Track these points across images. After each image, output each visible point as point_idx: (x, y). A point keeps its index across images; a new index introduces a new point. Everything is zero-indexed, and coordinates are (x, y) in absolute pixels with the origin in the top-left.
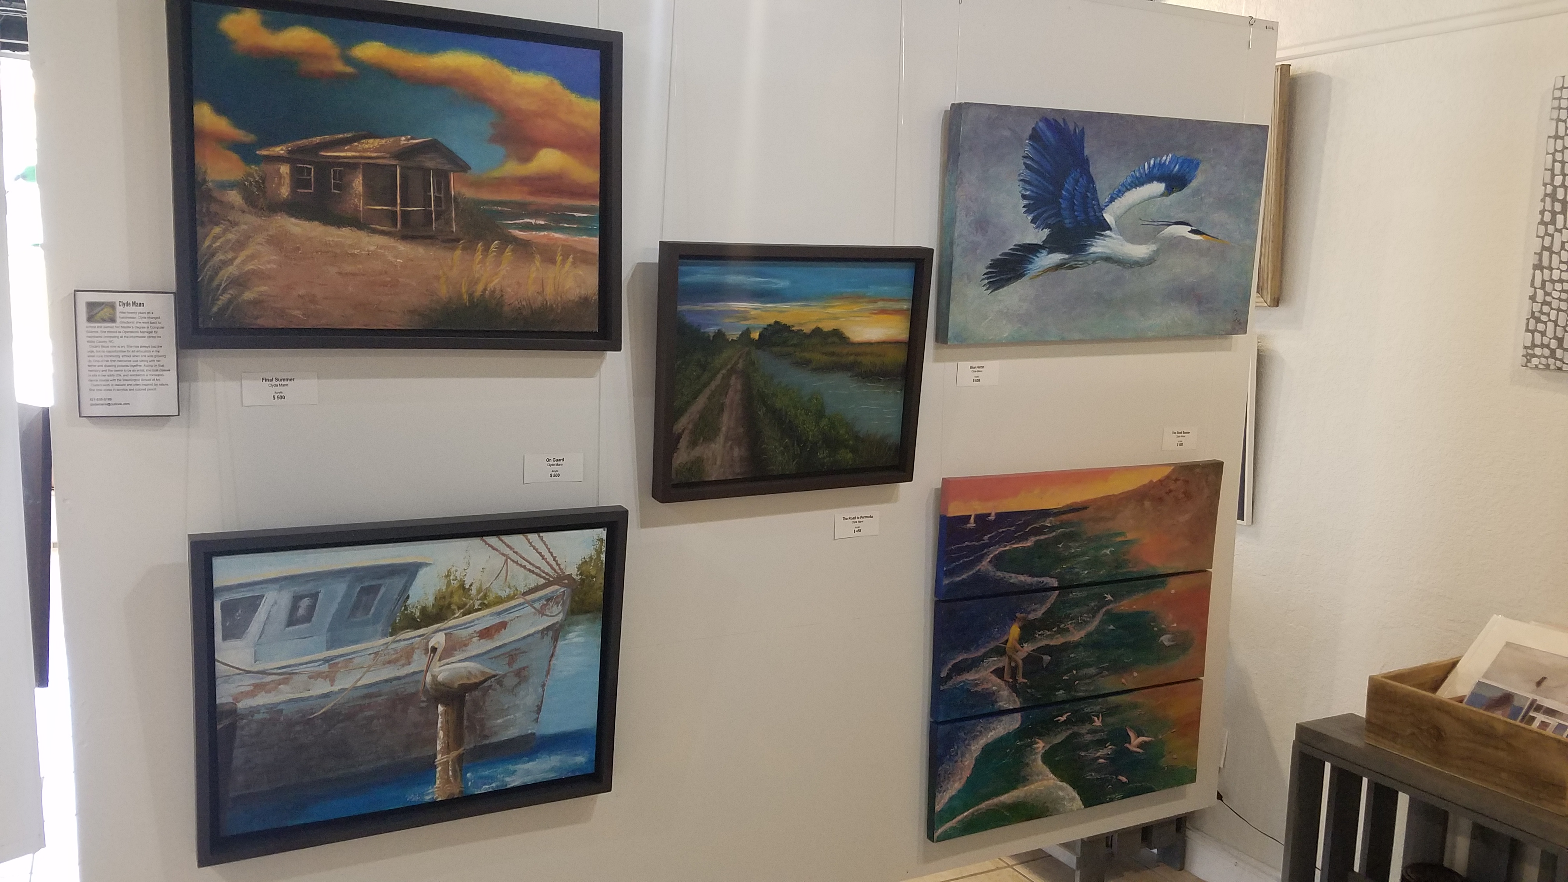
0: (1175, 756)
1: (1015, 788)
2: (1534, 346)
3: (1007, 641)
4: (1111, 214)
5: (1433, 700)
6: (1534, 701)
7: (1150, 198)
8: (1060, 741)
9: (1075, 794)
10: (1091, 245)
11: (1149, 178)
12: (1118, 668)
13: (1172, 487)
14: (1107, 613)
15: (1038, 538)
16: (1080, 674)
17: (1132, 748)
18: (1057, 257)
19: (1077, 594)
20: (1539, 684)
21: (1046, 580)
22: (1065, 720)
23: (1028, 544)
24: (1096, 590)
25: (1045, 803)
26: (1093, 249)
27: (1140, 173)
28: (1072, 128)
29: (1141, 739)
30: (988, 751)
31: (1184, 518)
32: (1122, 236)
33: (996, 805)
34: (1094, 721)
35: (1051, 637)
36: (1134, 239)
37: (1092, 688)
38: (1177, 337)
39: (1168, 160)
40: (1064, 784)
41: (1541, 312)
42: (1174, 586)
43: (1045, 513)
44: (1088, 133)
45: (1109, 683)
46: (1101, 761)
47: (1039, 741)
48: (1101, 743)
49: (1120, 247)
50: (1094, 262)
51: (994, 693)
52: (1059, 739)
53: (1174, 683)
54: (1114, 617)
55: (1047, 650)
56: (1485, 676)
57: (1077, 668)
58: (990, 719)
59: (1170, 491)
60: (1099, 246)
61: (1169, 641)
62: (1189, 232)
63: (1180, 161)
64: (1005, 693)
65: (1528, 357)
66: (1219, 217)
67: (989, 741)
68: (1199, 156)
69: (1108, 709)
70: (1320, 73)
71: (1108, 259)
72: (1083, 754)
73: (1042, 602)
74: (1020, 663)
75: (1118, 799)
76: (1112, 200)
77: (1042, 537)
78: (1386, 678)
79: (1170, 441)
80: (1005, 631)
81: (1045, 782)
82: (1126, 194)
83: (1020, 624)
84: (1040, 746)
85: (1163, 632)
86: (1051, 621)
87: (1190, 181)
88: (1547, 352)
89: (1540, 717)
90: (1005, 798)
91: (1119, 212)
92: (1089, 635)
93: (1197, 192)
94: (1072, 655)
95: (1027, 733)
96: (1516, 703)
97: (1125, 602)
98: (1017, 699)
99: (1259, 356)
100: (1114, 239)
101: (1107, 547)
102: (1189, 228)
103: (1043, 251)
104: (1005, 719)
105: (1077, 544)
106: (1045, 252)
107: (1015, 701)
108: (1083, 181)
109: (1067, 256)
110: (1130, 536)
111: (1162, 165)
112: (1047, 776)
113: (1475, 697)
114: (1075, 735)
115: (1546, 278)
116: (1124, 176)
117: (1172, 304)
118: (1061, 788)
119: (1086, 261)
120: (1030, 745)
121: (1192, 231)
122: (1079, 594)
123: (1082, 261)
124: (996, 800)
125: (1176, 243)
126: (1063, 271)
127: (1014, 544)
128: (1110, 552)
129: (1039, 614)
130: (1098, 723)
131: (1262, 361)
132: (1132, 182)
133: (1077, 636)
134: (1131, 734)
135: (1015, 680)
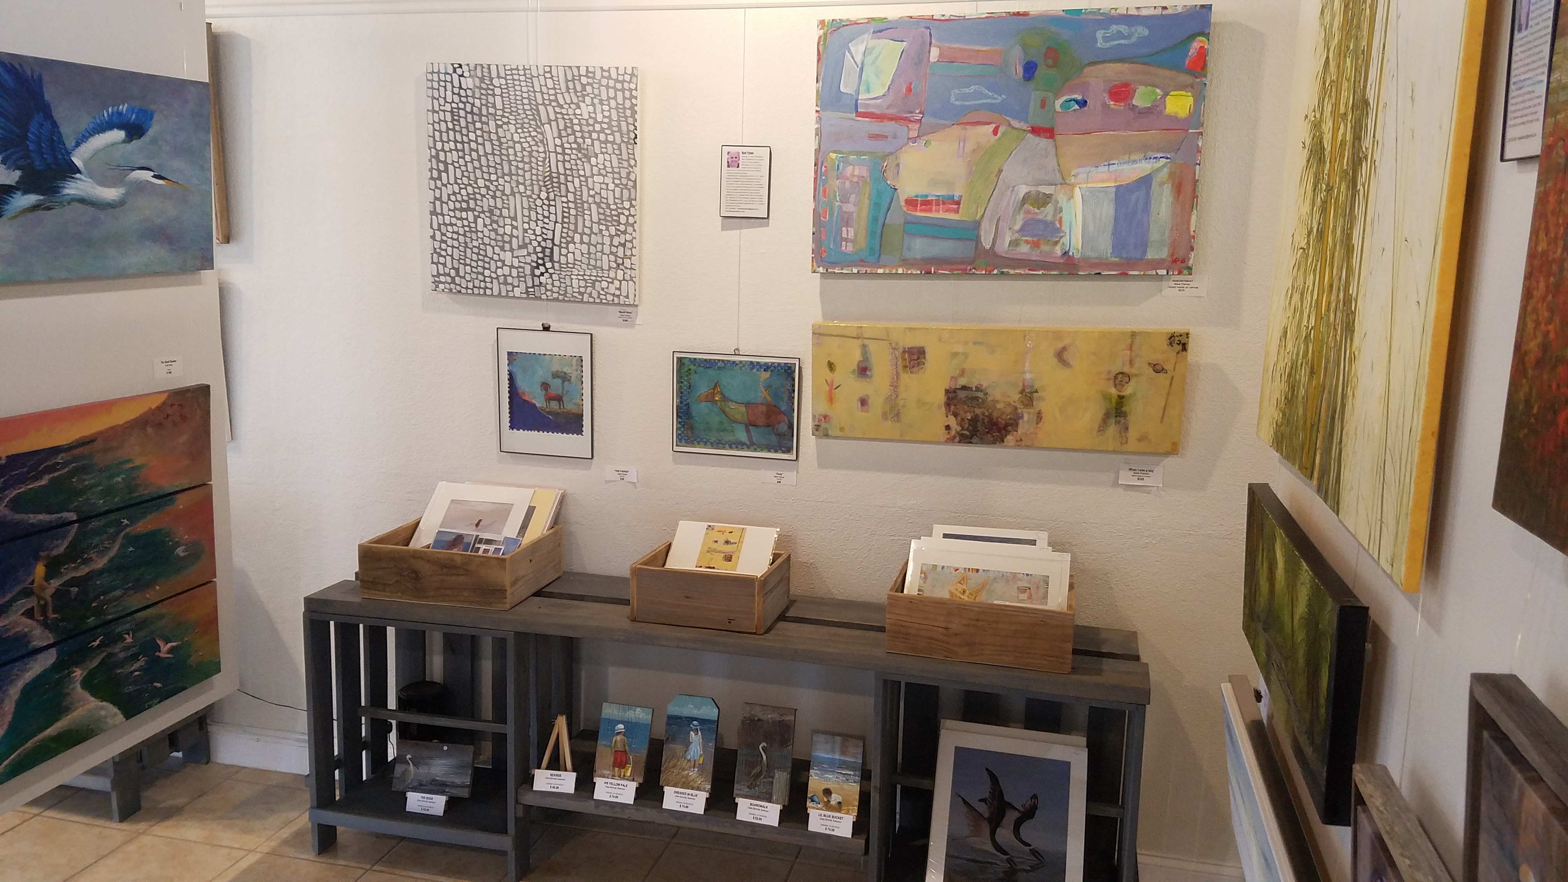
0: (201, 654)
1: (57, 720)
2: (439, 275)
3: (33, 581)
4: (78, 158)
5: (409, 551)
6: (477, 536)
7: (113, 145)
8: (97, 664)
9: (115, 710)
10: (64, 187)
11: (109, 126)
12: (140, 585)
13: (169, 412)
14: (125, 537)
15: (52, 475)
16: (107, 598)
17: (162, 655)
18: (32, 199)
19: (95, 524)
20: (477, 525)
21: (65, 515)
22: (98, 645)
23: (43, 482)
24: (112, 516)
25: (88, 726)
26: (66, 191)
27: (100, 119)
28: (29, 73)
29: (169, 645)
30: (28, 691)
31: (183, 439)
32: (91, 178)
33: (42, 740)
34: (125, 639)
35: (76, 568)
36: (104, 182)
37: (120, 609)
38: (156, 274)
39: (125, 109)
40: (105, 703)
41: (440, 248)
42: (182, 502)
43: (55, 451)
44: (46, 78)
45: (135, 601)
46: (137, 673)
47: (76, 669)
48: (134, 658)
49: (92, 190)
50: (69, 203)
51: (26, 635)
52: (95, 663)
53: (192, 589)
54: (133, 540)
55: (73, 582)
56: (441, 527)
57: (104, 593)
58: (26, 660)
59: (168, 416)
60: (72, 189)
61: (183, 551)
62: (153, 177)
63: (136, 111)
64: (38, 631)
65: (437, 283)
66: (178, 163)
67: (27, 682)
68: (153, 107)
69: (136, 625)
70: (239, 35)
71: (82, 201)
72: (119, 671)
73: (64, 537)
74: (49, 599)
75: (156, 704)
76: (78, 145)
77: (56, 474)
78: (371, 543)
79: (161, 371)
80: (30, 573)
81: (87, 706)
82: (90, 139)
83: (45, 562)
84: (78, 674)
85: (177, 545)
86: (75, 554)
87: (148, 130)
88: (449, 279)
89: (483, 547)
90: (50, 731)
91: (86, 156)
92: (111, 560)
93: (154, 141)
94: (98, 582)
95: (63, 666)
96: (465, 540)
97: (140, 524)
98: (50, 635)
99: (221, 290)
100: (84, 181)
101: (118, 475)
102: (152, 174)
103: (17, 192)
104: (41, 656)
105: (90, 476)
106: (19, 193)
107: (49, 638)
108: (48, 125)
109: (42, 197)
110: (137, 462)
111: (120, 114)
112: (88, 700)
113: (438, 543)
114: (110, 655)
115: (441, 222)
116: (86, 122)
117: (147, 244)
118: (102, 708)
119: (61, 203)
120: (69, 675)
121: (154, 176)
122: (97, 523)
123: (56, 202)
124: (40, 736)
125: (141, 187)
126: (40, 212)
127: (27, 485)
128: (122, 479)
129: (62, 549)
130: (129, 639)
131: (224, 293)
132: (94, 128)
133: (100, 563)
134: (159, 642)
135: (46, 618)
